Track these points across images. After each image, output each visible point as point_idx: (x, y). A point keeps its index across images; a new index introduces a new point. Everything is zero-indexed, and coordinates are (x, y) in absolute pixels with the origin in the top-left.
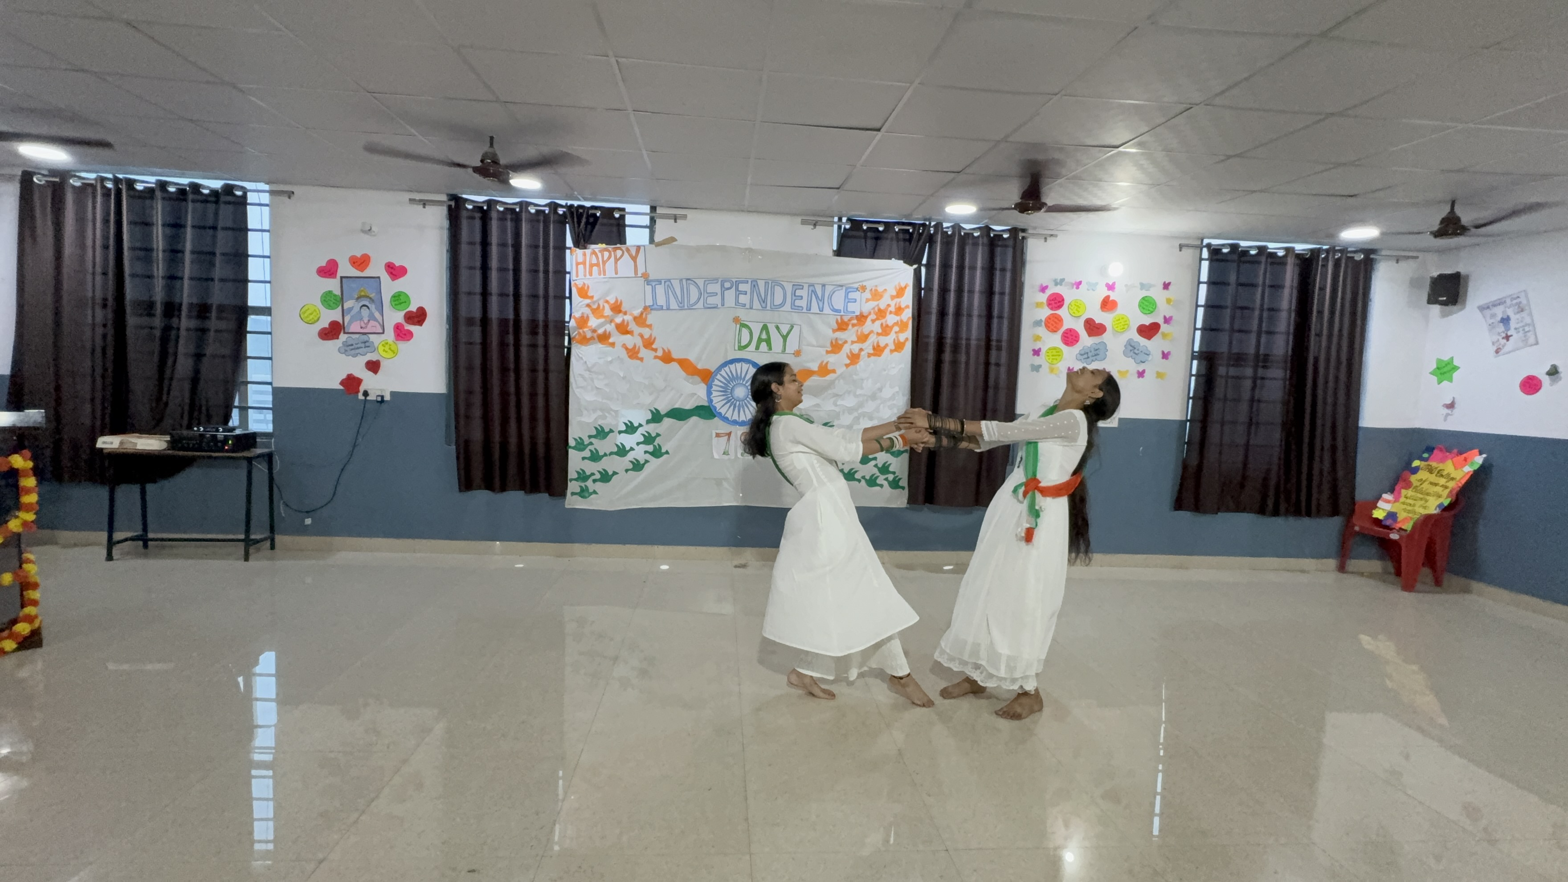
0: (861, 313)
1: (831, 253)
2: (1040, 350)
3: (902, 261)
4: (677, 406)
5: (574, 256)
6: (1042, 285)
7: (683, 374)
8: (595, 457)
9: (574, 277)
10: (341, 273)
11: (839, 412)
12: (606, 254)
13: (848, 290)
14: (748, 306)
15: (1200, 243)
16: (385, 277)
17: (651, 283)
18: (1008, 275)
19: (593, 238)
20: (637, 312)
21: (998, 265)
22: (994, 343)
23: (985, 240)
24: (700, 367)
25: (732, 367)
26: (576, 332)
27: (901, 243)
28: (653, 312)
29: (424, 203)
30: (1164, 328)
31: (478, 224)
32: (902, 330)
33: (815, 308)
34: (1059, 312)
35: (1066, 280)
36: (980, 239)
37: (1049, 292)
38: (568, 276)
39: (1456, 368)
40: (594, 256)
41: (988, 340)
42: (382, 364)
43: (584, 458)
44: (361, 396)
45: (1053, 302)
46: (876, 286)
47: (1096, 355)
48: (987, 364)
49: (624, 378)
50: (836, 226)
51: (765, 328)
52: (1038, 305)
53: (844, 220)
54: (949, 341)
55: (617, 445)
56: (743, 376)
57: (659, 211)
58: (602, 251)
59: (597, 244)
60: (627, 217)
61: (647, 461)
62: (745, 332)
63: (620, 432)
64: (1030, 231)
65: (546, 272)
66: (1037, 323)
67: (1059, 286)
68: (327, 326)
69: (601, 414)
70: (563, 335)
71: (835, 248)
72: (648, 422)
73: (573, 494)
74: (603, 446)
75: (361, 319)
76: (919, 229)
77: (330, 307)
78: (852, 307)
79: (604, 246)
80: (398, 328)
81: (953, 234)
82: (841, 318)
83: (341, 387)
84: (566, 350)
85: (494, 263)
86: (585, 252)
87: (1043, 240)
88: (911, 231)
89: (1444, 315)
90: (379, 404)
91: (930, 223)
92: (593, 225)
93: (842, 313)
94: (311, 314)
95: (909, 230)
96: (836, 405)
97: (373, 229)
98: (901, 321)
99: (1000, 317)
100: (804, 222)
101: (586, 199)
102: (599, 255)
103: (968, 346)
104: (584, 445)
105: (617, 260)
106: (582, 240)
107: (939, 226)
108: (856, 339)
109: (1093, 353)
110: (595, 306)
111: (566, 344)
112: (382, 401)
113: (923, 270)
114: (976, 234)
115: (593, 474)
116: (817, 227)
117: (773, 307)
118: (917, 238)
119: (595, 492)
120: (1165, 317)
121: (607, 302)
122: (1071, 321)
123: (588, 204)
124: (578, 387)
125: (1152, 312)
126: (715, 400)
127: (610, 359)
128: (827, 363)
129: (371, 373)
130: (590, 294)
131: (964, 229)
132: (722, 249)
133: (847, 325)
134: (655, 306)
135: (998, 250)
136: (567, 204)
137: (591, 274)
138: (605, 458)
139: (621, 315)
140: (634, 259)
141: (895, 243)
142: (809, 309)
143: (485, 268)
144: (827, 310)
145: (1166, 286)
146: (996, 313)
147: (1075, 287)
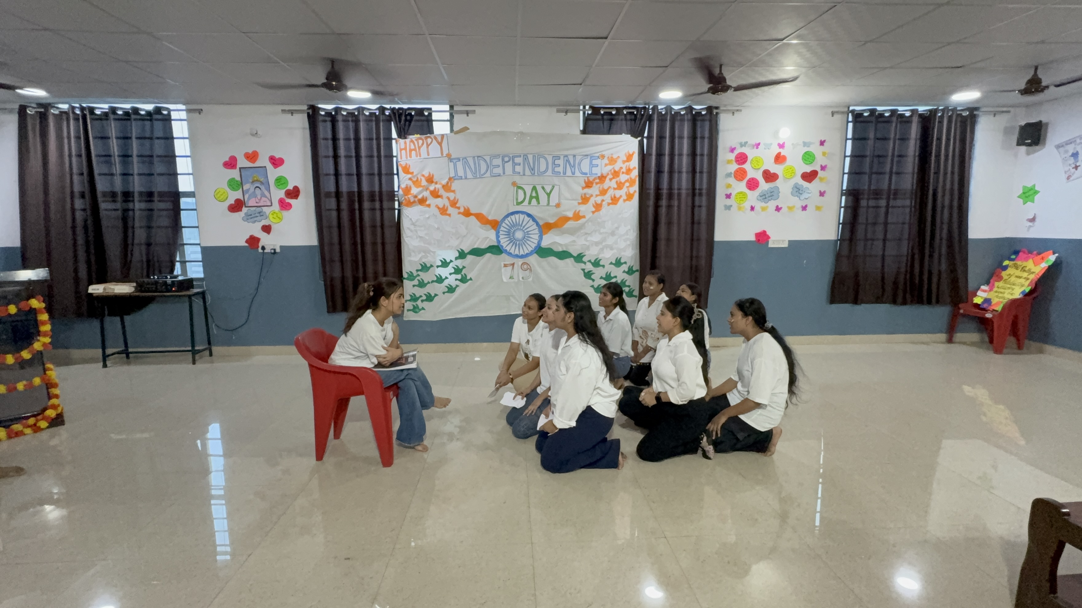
0: (602, 175)
1: (579, 132)
2: (731, 194)
3: (630, 135)
4: (475, 247)
5: (398, 144)
6: (731, 147)
7: (479, 224)
8: (422, 284)
9: (399, 160)
10: (239, 165)
11: (589, 246)
12: (420, 142)
13: (592, 157)
14: (522, 173)
15: (846, 109)
16: (269, 166)
17: (453, 161)
18: (706, 141)
19: (410, 131)
20: (444, 182)
21: (699, 135)
22: (697, 191)
23: (689, 116)
24: (490, 218)
25: (513, 217)
26: (403, 198)
27: (629, 123)
28: (456, 181)
29: (292, 112)
30: (821, 173)
31: (329, 125)
32: (631, 185)
33: (569, 173)
34: (743, 166)
35: (748, 143)
36: (686, 116)
37: (736, 152)
38: (395, 159)
39: (1037, 192)
40: (412, 144)
41: (694, 189)
42: (272, 227)
43: (414, 286)
44: (260, 250)
45: (739, 159)
46: (612, 154)
47: (771, 196)
48: (693, 207)
49: (438, 229)
50: (581, 113)
51: (534, 188)
52: (729, 162)
53: (587, 107)
54: (665, 192)
55: (436, 276)
56: (521, 223)
57: (456, 108)
58: (417, 140)
59: (414, 135)
60: (433, 114)
61: (457, 286)
62: (521, 193)
63: (438, 267)
64: (722, 108)
65: (379, 157)
66: (729, 175)
67: (743, 147)
68: (233, 202)
69: (424, 254)
70: (394, 200)
71: (582, 128)
72: (456, 259)
73: (408, 310)
74: (426, 277)
75: (256, 197)
76: (642, 111)
77: (234, 189)
78: (595, 170)
79: (418, 136)
80: (281, 202)
81: (666, 113)
82: (588, 179)
83: (247, 245)
84: (396, 211)
85: (342, 152)
86: (405, 141)
87: (732, 114)
88: (635, 113)
89: (1028, 153)
90: (273, 255)
91: (649, 106)
92: (410, 121)
93: (588, 175)
94: (222, 195)
95: (634, 112)
96: (587, 241)
97: (259, 133)
98: (631, 178)
99: (701, 172)
100: (558, 111)
101: (404, 103)
102: (416, 142)
103: (679, 195)
104: (414, 277)
105: (428, 146)
106: (403, 133)
107: (655, 108)
108: (598, 193)
109: (769, 194)
110: (415, 179)
111: (397, 206)
112: (275, 253)
113: (645, 141)
114: (682, 113)
115: (421, 296)
116: (568, 114)
117: (539, 173)
118: (640, 118)
119: (423, 309)
120: (821, 166)
121: (423, 176)
122: (753, 172)
123: (405, 106)
124: (407, 237)
125: (812, 163)
126: (502, 241)
127: (427, 216)
128: (579, 211)
129: (265, 234)
130: (411, 170)
131: (674, 109)
132: (502, 133)
133: (592, 183)
134: (457, 177)
135: (699, 124)
136: (390, 107)
137: (411, 157)
138: (428, 285)
139: (433, 184)
140: (440, 144)
141: (624, 122)
142: (565, 173)
143: (336, 157)
144: (577, 173)
145: (822, 143)
146: (698, 169)
147: (755, 147)
